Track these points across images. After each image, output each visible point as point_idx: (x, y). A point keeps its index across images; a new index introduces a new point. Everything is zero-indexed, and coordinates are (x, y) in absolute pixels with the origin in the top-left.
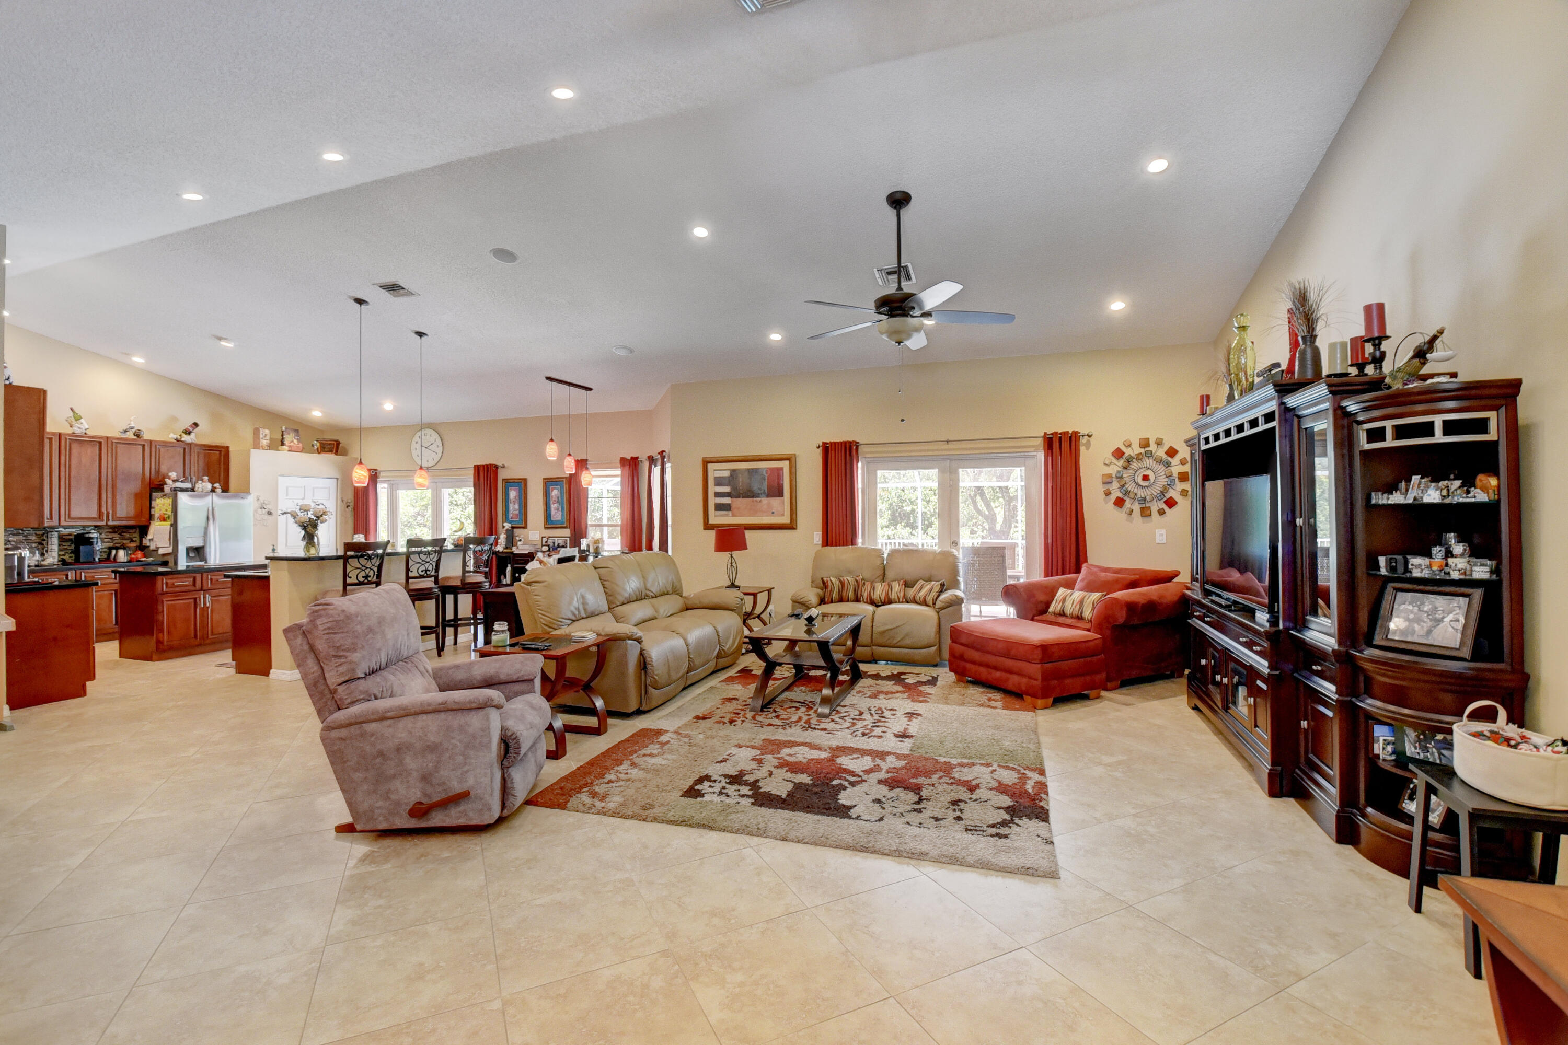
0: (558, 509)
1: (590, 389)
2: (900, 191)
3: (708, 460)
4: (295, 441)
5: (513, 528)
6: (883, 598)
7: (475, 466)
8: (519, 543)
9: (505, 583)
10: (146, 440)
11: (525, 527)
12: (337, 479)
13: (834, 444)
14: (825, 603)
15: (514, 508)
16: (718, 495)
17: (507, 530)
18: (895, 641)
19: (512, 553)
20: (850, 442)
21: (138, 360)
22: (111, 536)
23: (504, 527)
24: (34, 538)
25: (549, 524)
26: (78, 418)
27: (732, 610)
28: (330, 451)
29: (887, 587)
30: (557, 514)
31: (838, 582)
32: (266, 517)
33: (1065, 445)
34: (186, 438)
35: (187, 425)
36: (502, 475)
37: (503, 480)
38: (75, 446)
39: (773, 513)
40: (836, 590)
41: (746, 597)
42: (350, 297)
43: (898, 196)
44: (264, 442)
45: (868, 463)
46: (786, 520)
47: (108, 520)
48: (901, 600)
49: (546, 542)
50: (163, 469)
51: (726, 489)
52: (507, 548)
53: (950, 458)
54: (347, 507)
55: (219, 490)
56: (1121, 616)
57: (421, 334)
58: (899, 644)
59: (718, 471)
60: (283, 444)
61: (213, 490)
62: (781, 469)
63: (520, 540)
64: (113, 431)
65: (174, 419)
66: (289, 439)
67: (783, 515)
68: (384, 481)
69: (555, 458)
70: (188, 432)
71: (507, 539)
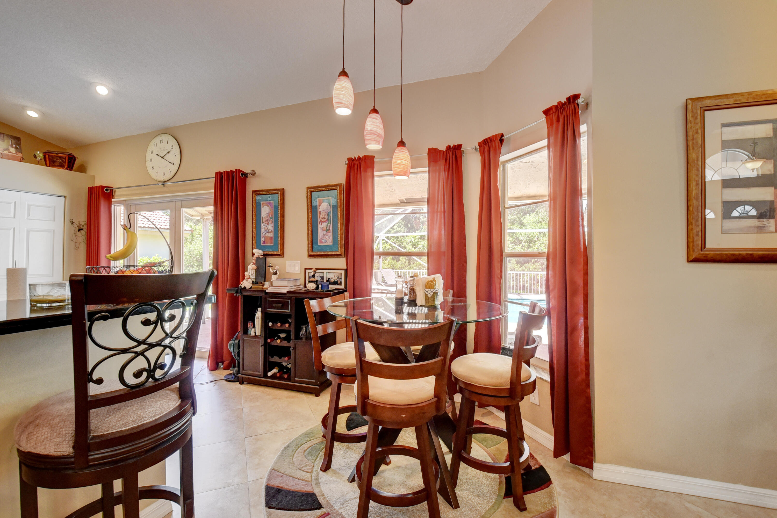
0: (327, 231)
4: (12, 150)
5: (266, 255)
7: (217, 173)
8: (274, 277)
9: (252, 334)
11: (280, 255)
12: (65, 197)
15: (267, 229)
17: (258, 258)
19: (264, 291)
23: (253, 254)
25: (316, 251)
28: (61, 166)
30: (326, 238)
36: (252, 185)
37: (253, 192)
49: (314, 276)
52: (257, 283)
54: (79, 230)
63: (275, 273)
68: (121, 201)
71: (257, 271)
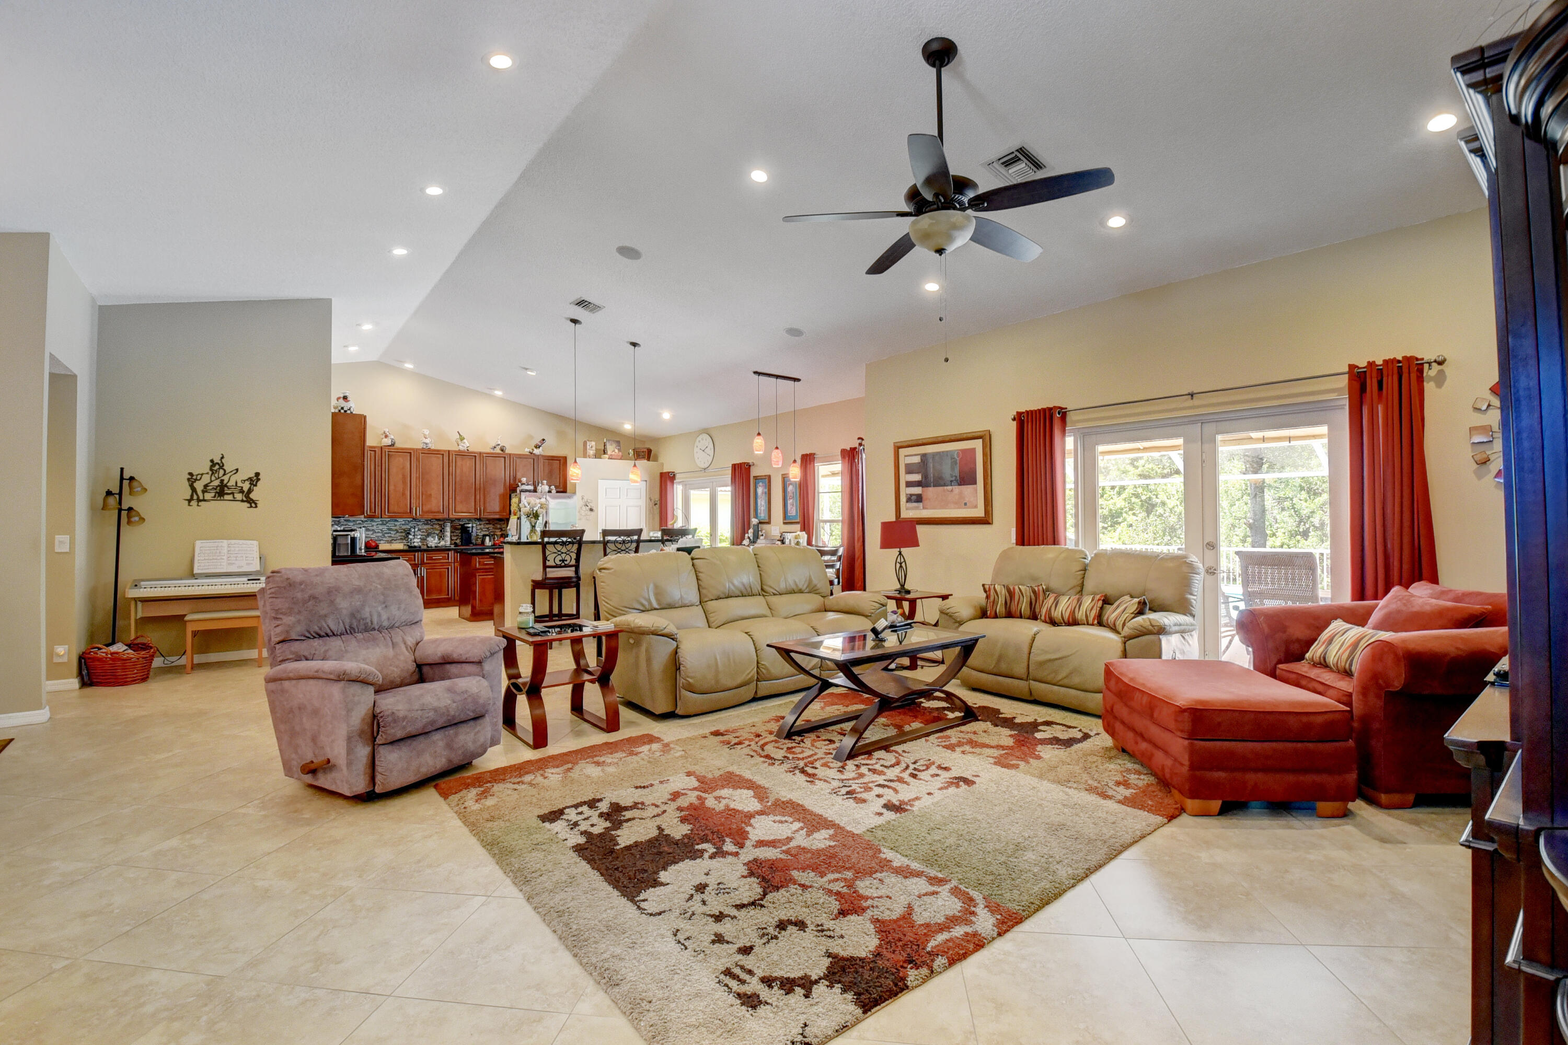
0: (793, 505)
1: (799, 380)
2: (937, 39)
3: (899, 444)
4: (617, 451)
5: (760, 523)
6: (1066, 616)
7: (733, 465)
10: (507, 454)
11: (769, 523)
12: (645, 481)
13: (1029, 413)
14: (987, 617)
15: (762, 503)
16: (909, 484)
17: (755, 526)
18: (1060, 677)
20: (1050, 409)
21: (498, 393)
22: (487, 526)
23: (753, 522)
24: (437, 527)
25: (787, 521)
26: (462, 439)
27: (866, 616)
28: (643, 458)
29: (1075, 602)
30: (793, 511)
31: (1004, 591)
32: (589, 513)
33: (1391, 383)
34: (537, 451)
35: (537, 441)
36: (754, 472)
38: (459, 458)
39: (965, 504)
40: (1001, 601)
41: (889, 601)
42: (567, 319)
43: (935, 46)
44: (591, 452)
45: (1084, 435)
46: (979, 512)
47: (480, 514)
48: (1090, 622)
50: (519, 475)
51: (917, 477)
53: (1202, 420)
54: (655, 505)
55: (554, 491)
56: (1398, 679)
57: (634, 344)
58: (1065, 682)
59: (911, 457)
60: (605, 452)
61: (550, 492)
62: (973, 451)
63: (764, 535)
64: (485, 447)
65: (531, 437)
66: (611, 449)
67: (976, 507)
68: (679, 483)
69: (761, 452)
70: (537, 447)
71: (754, 533)
